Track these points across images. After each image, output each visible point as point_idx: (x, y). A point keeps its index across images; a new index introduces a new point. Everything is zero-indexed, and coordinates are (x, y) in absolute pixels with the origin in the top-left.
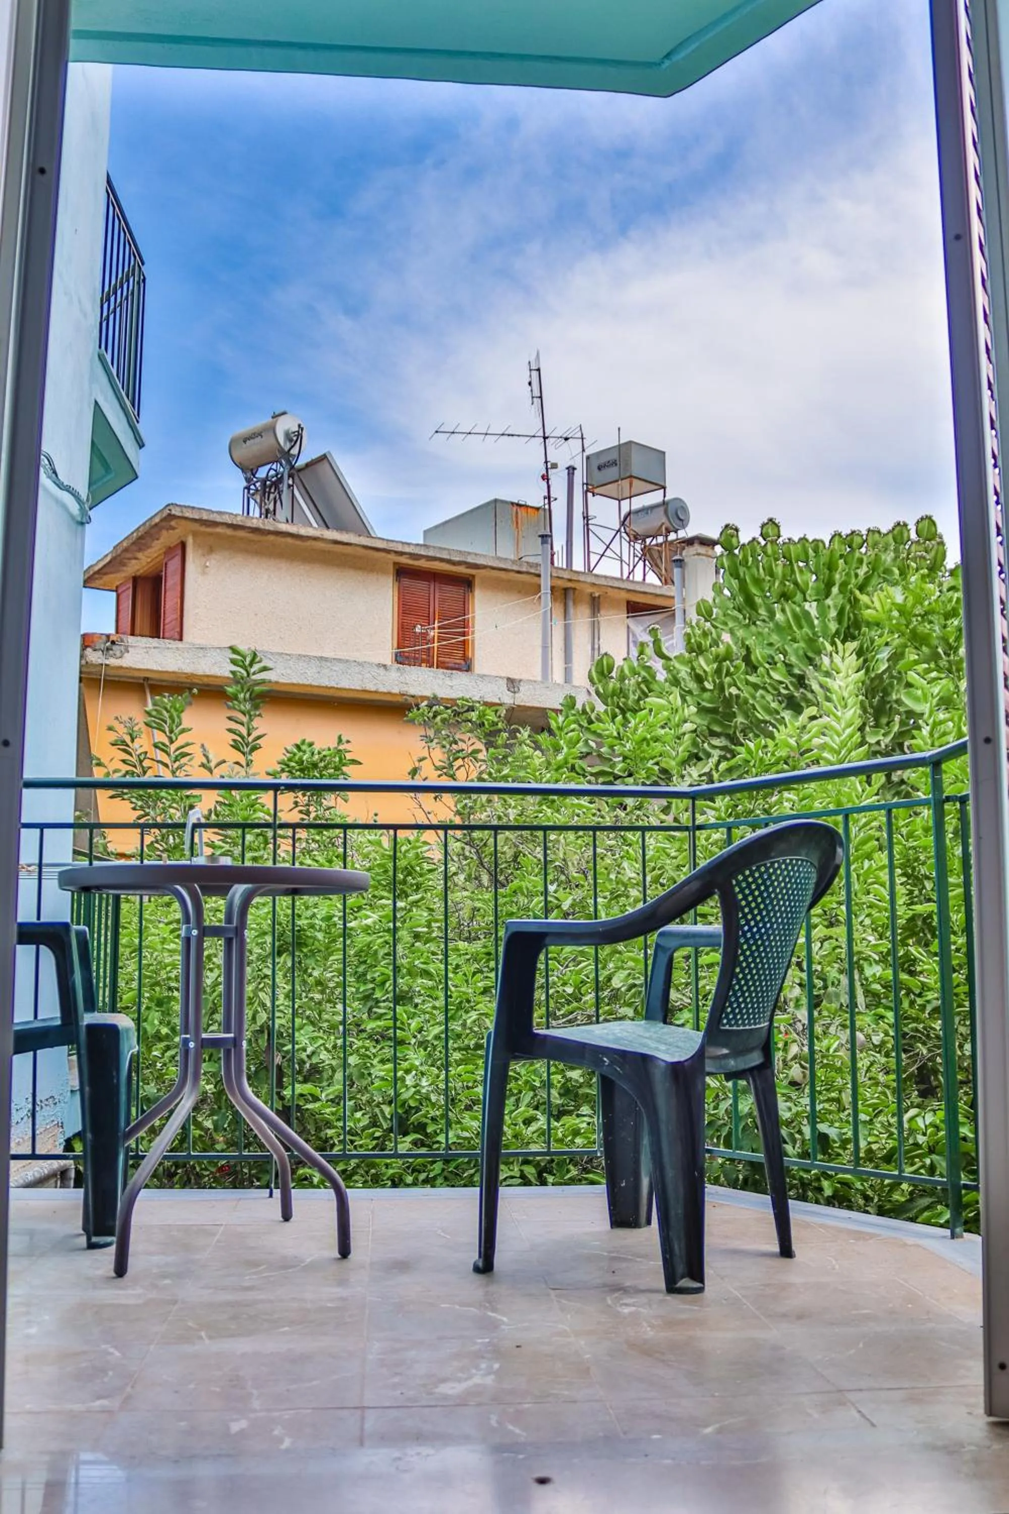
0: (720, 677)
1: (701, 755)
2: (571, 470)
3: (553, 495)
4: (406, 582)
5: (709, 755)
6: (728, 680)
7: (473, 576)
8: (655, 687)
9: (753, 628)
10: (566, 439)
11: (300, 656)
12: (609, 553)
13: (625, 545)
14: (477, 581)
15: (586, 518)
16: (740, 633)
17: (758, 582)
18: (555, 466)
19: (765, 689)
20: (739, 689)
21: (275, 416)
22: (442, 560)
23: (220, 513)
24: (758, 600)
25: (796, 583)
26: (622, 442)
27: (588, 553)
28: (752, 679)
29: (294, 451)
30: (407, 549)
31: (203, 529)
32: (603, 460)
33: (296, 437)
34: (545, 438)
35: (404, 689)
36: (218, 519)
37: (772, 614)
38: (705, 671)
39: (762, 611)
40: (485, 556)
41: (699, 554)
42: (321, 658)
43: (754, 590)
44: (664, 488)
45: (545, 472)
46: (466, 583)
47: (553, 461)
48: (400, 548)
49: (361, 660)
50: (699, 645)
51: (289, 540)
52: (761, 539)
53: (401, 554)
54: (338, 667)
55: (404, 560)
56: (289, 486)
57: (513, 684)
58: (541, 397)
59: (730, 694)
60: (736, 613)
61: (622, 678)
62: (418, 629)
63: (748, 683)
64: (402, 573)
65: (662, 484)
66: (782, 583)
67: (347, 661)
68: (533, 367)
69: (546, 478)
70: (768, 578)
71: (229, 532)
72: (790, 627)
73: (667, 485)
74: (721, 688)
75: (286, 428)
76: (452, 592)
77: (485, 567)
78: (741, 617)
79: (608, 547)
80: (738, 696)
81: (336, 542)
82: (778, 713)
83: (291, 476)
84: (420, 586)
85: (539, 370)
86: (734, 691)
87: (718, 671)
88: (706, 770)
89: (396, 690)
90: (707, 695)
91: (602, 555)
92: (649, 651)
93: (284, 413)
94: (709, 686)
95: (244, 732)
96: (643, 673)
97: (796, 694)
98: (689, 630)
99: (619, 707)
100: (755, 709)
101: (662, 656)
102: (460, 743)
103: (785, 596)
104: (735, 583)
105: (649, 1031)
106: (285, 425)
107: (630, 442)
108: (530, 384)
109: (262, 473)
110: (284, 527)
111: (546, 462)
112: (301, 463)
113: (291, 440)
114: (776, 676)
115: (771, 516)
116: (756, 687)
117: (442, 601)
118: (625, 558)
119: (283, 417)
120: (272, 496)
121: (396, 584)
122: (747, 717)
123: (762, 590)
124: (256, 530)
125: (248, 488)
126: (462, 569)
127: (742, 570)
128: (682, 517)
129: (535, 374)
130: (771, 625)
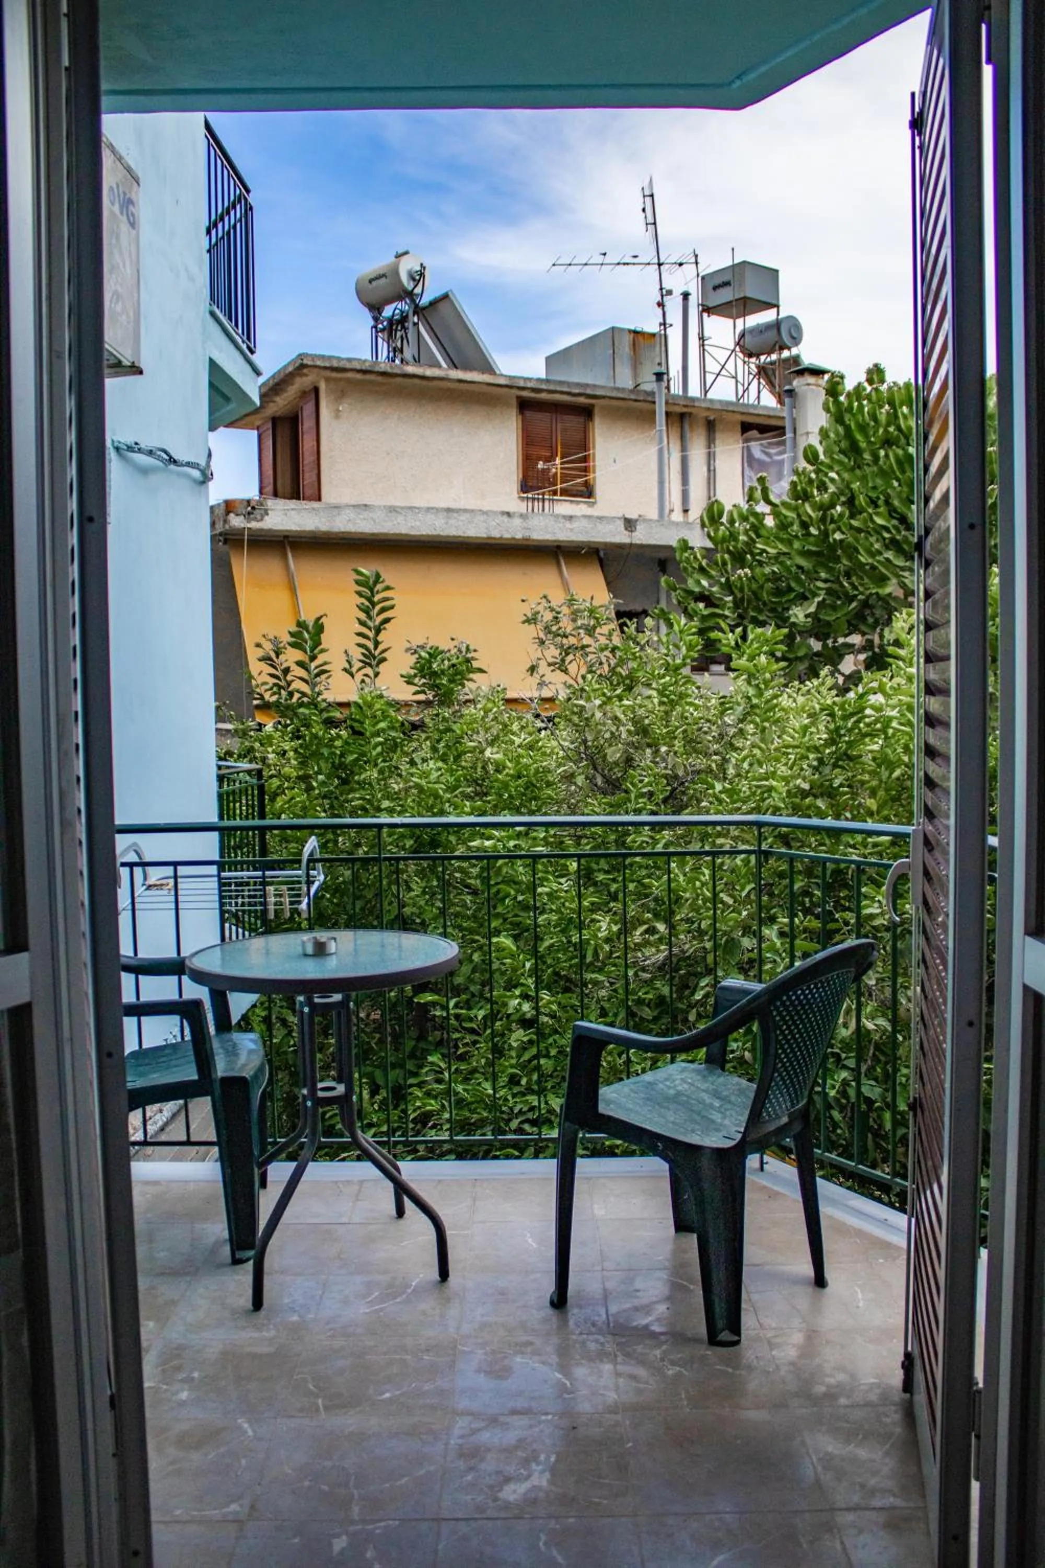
0: (824, 524)
1: (807, 594)
2: (686, 296)
3: (668, 321)
4: (528, 414)
5: (815, 595)
6: (832, 526)
7: (593, 406)
8: (763, 532)
9: (858, 472)
10: (681, 264)
11: (429, 509)
12: (723, 372)
13: (740, 363)
14: (596, 411)
15: (702, 338)
16: (846, 476)
17: (863, 428)
18: (670, 293)
19: (869, 533)
20: (843, 533)
21: (398, 256)
22: (562, 393)
23: (349, 360)
24: (863, 445)
25: (899, 428)
26: (736, 262)
27: (704, 372)
28: (855, 523)
29: (418, 290)
30: (529, 385)
31: (334, 375)
32: (718, 281)
33: (419, 276)
34: (660, 265)
35: (527, 534)
36: (348, 366)
37: (876, 458)
38: (810, 517)
39: (867, 456)
40: (603, 387)
41: (808, 384)
42: (449, 510)
43: (859, 437)
44: (778, 306)
45: (659, 298)
46: (587, 413)
47: (668, 288)
48: (522, 384)
49: (486, 509)
50: (805, 492)
51: (416, 381)
52: (866, 385)
53: (523, 389)
54: (464, 517)
55: (525, 394)
56: (415, 324)
57: (630, 524)
58: (655, 223)
59: (835, 540)
60: (842, 457)
61: (732, 521)
62: (541, 465)
63: (851, 527)
64: (526, 406)
65: (774, 302)
66: (886, 431)
67: (472, 511)
68: (647, 192)
69: (661, 305)
70: (872, 423)
71: (359, 376)
72: (893, 472)
73: (781, 303)
74: (825, 534)
75: (409, 267)
76: (573, 422)
77: (604, 397)
78: (846, 460)
79: (723, 367)
80: (842, 541)
81: (460, 381)
82: (880, 553)
83: (415, 313)
84: (541, 420)
85: (652, 196)
86: (838, 536)
87: (823, 520)
88: (812, 609)
89: (519, 536)
90: (812, 539)
91: (718, 375)
92: (758, 494)
93: (406, 253)
94: (814, 531)
95: (371, 645)
96: (752, 519)
97: (898, 537)
98: (795, 478)
99: (729, 552)
100: (858, 552)
101: (768, 502)
102: (570, 638)
103: (888, 442)
104: (841, 429)
105: (706, 1081)
106: (406, 266)
107: (744, 262)
108: (644, 210)
109: (388, 311)
110: (410, 369)
111: (661, 289)
112: (425, 301)
113: (414, 279)
114: (879, 521)
115: (875, 361)
116: (859, 530)
117: (564, 430)
118: (740, 378)
119: (406, 257)
120: (399, 334)
121: (520, 417)
122: (850, 558)
123: (867, 436)
124: (384, 374)
125: (375, 327)
126: (582, 400)
127: (847, 417)
128: (795, 335)
129: (648, 200)
130: (875, 469)
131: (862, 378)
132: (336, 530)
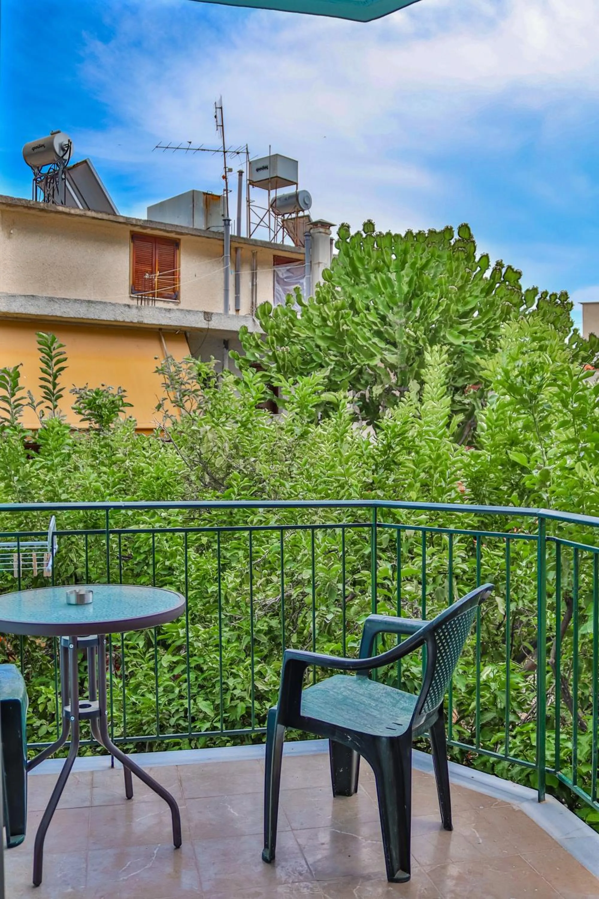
0: (337, 319)
1: (324, 364)
2: (241, 173)
3: (229, 189)
4: (137, 243)
5: (328, 365)
6: (342, 321)
7: (179, 240)
8: (297, 323)
9: (356, 287)
10: (238, 153)
11: (76, 300)
12: (262, 223)
13: (272, 219)
14: (182, 243)
15: (248, 201)
16: (349, 289)
17: (361, 260)
18: (230, 170)
19: (363, 326)
20: (348, 325)
21: (53, 134)
22: (161, 230)
23: (19, 200)
24: (361, 270)
25: (384, 261)
26: (272, 154)
27: (249, 223)
28: (356, 319)
29: (66, 157)
30: (139, 223)
31: (8, 208)
32: (260, 165)
33: (67, 148)
34: (225, 152)
35: (141, 320)
36: (18, 203)
37: (368, 279)
38: (327, 314)
39: (363, 277)
40: (187, 228)
41: (320, 232)
42: (89, 302)
43: (358, 265)
44: (297, 184)
45: (224, 174)
46: (175, 244)
47: (230, 167)
48: (134, 222)
49: (113, 302)
50: (325, 298)
51: (64, 216)
52: (363, 232)
53: (136, 225)
54: (99, 307)
55: (137, 229)
56: (63, 179)
57: (208, 316)
58: (222, 126)
59: (343, 329)
60: (346, 277)
61: (276, 316)
62: (147, 276)
63: (353, 322)
64: (135, 237)
65: (295, 181)
66: (376, 262)
67: (105, 303)
68: (218, 106)
69: (225, 177)
70: (367, 257)
71: (26, 211)
72: (380, 288)
73: (299, 182)
74: (338, 326)
75: (60, 141)
76: (166, 249)
77: (187, 234)
78: (349, 280)
79: (262, 220)
80: (347, 330)
81: (94, 218)
82: (370, 339)
83: (63, 172)
84: (147, 247)
85: (221, 108)
86: (345, 327)
87: (336, 317)
88: (327, 373)
89: (135, 321)
90: (327, 329)
91: (258, 225)
92: (294, 299)
93: (59, 132)
94: (330, 324)
96: (290, 314)
97: (382, 329)
98: (318, 289)
99: (275, 335)
100: (357, 338)
101: (301, 304)
103: (377, 269)
104: (347, 260)
106: (59, 140)
107: (277, 155)
108: (216, 117)
109: (45, 170)
110: (61, 208)
111: (225, 168)
112: (70, 165)
113: (63, 150)
114: (371, 319)
115: (369, 218)
116: (358, 324)
117: (160, 255)
118: (272, 227)
119: (58, 134)
120: (51, 185)
121: (132, 244)
122: (352, 342)
123: (363, 265)
124: (42, 210)
125: (35, 180)
126: (173, 235)
127: (351, 252)
128: (307, 202)
129: (219, 111)
130: (367, 285)
131: (361, 228)
132: (12, 311)
